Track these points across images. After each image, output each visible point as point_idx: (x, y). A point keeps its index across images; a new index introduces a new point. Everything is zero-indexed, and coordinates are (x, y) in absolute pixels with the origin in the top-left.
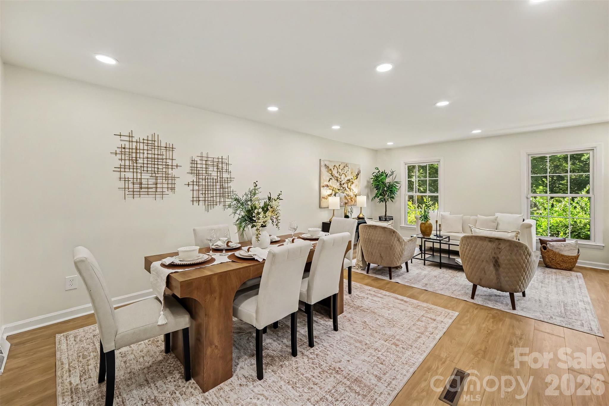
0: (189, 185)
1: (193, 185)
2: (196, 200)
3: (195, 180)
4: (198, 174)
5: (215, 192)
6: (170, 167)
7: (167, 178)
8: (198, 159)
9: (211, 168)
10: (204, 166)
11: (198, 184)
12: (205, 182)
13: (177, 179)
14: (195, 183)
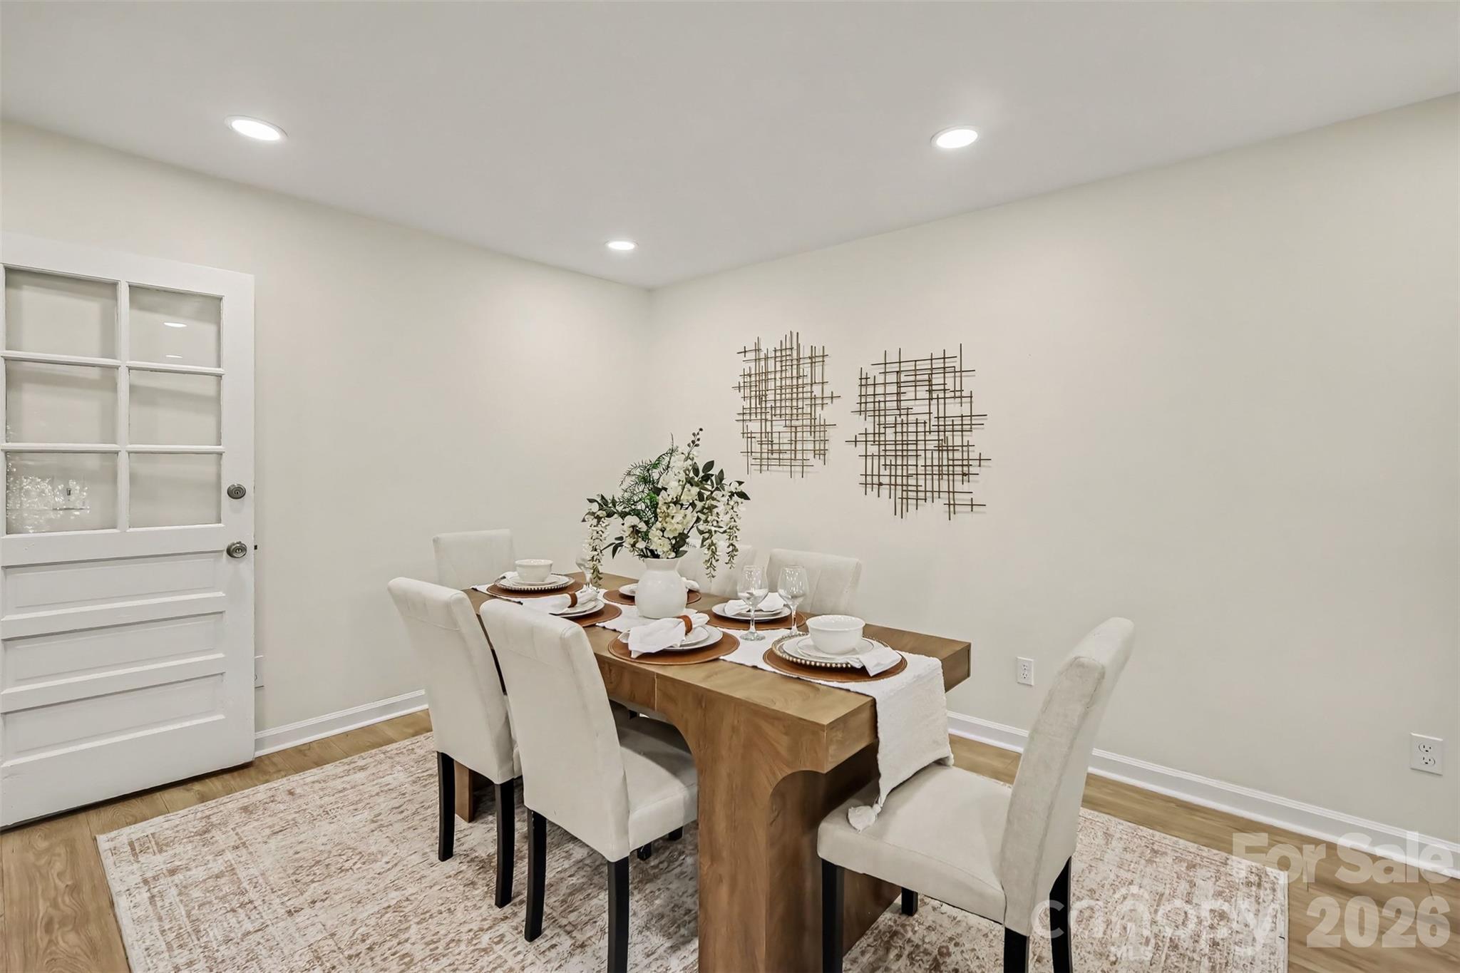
0: (856, 441)
1: (866, 441)
2: (870, 482)
3: (870, 430)
4: (877, 413)
5: (921, 462)
6: (819, 401)
7: (813, 428)
8: (875, 372)
9: (909, 393)
10: (893, 389)
11: (877, 439)
12: (896, 433)
13: (830, 431)
14: (870, 438)
